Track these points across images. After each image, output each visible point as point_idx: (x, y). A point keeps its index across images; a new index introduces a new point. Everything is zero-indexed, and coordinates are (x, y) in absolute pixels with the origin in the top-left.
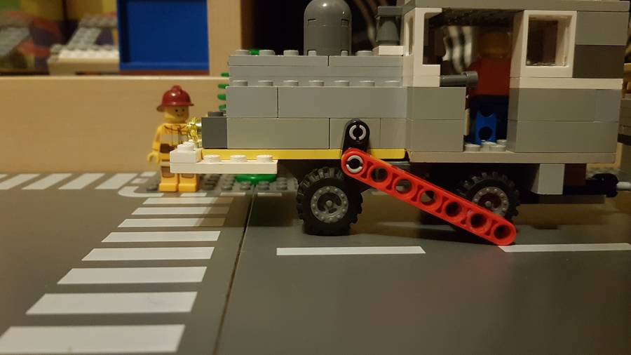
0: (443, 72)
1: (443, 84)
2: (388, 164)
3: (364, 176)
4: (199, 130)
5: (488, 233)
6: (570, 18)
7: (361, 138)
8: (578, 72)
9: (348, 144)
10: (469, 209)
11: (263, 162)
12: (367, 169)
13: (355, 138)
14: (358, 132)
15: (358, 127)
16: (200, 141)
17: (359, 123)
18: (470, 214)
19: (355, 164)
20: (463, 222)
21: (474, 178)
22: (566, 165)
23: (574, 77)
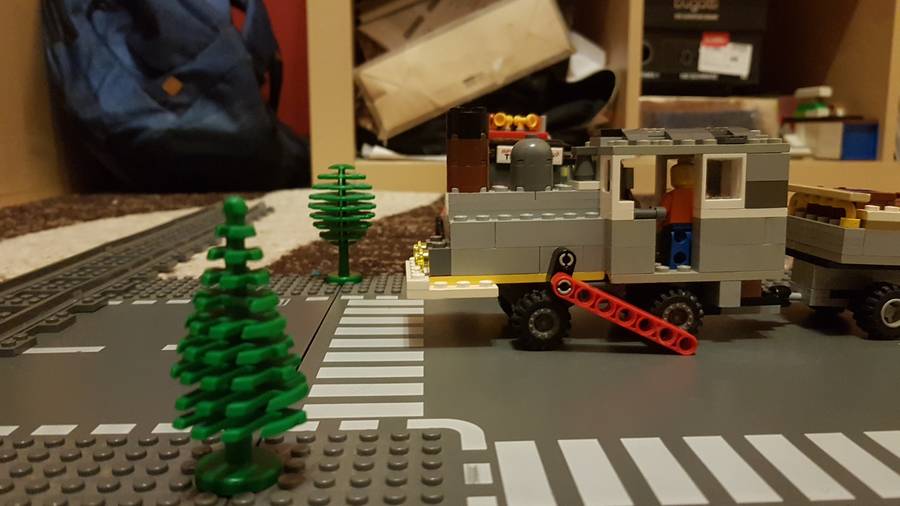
0: (637, 206)
1: (637, 217)
2: (587, 285)
3: (572, 297)
4: (426, 259)
5: (674, 345)
6: (741, 159)
7: (569, 264)
8: (749, 205)
9: (557, 269)
10: (659, 325)
11: (484, 287)
12: (575, 292)
13: (563, 265)
14: (566, 260)
15: (567, 256)
16: (426, 270)
17: (568, 252)
18: (659, 329)
19: (564, 287)
20: (654, 335)
21: (663, 296)
22: (743, 282)
23: (746, 207)
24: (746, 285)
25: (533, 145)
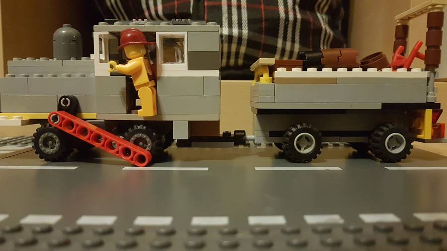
3: (61, 125)
6: (184, 36)
7: (67, 105)
8: (190, 68)
9: (60, 108)
10: (120, 145)
12: (62, 122)
13: (64, 105)
14: (65, 102)
15: (65, 100)
17: (66, 97)
18: (120, 148)
19: (55, 119)
20: (117, 153)
22: (189, 121)
23: (189, 69)
24: (191, 124)
25: (64, 32)
